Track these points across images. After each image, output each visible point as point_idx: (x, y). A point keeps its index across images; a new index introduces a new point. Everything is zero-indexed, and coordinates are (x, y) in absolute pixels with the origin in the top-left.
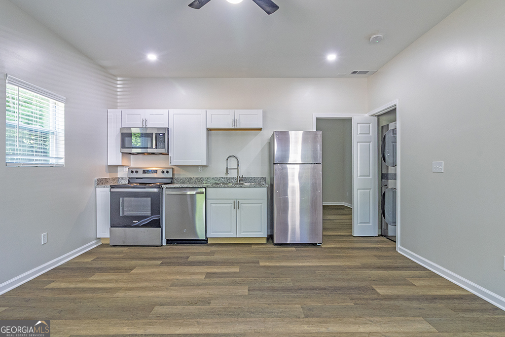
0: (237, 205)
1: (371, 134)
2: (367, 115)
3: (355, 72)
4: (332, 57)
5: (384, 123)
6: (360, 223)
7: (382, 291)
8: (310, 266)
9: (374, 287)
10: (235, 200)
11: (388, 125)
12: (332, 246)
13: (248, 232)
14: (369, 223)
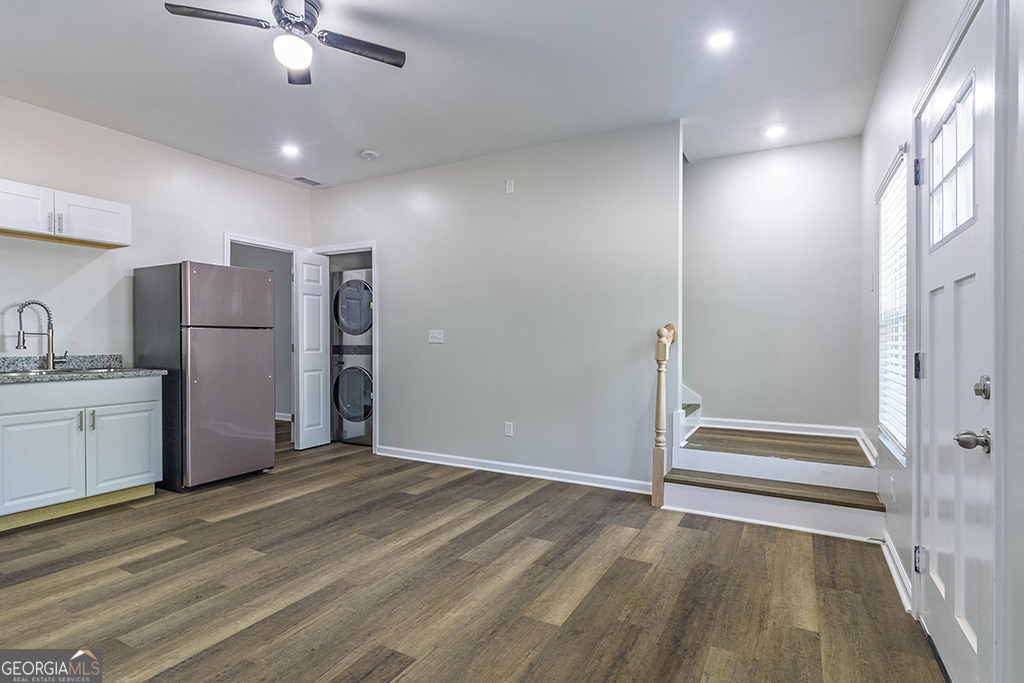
0: (87, 421)
1: (321, 284)
2: (310, 251)
3: (301, 179)
4: (291, 151)
5: (336, 269)
6: (308, 426)
7: (414, 491)
8: (298, 498)
9: (402, 491)
10: (83, 410)
11: (341, 273)
12: (286, 468)
13: (116, 479)
14: (319, 424)
